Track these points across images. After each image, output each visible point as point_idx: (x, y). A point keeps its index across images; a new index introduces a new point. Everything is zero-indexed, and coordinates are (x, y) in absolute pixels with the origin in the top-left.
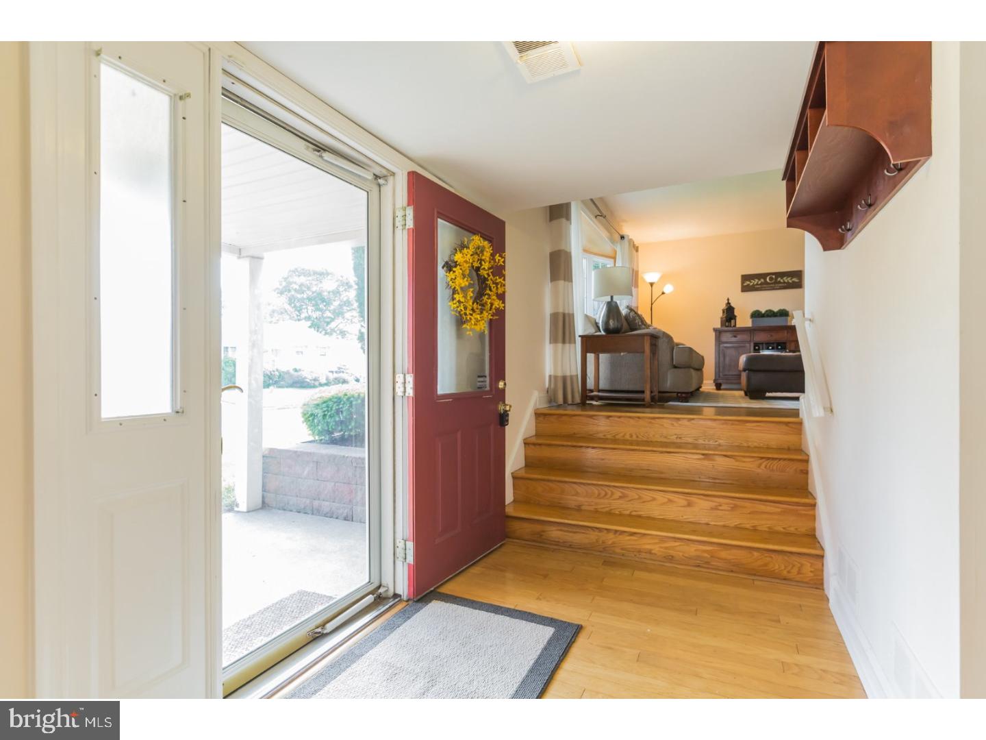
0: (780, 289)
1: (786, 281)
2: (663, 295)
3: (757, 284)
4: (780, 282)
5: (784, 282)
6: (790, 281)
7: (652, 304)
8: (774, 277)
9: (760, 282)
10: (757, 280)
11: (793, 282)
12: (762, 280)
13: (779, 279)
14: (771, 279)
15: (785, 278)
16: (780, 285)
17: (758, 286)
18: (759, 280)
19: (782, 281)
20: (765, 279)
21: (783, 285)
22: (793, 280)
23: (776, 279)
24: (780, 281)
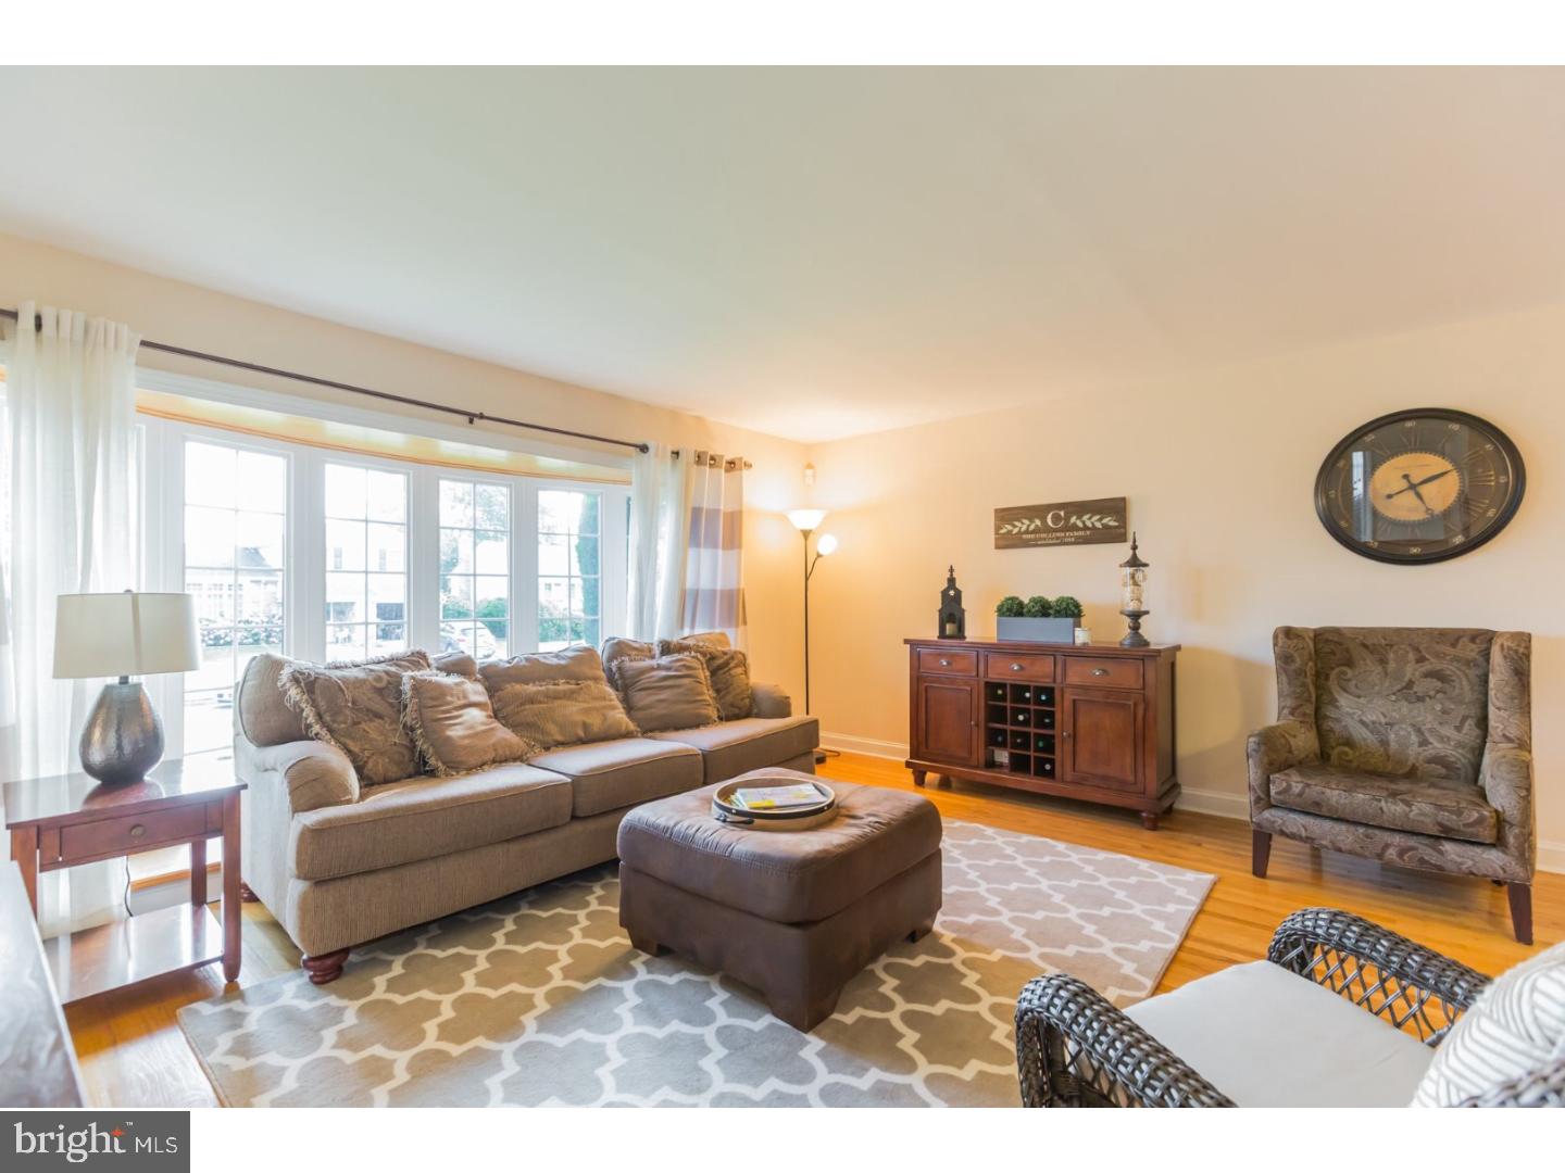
0: (1077, 542)
1: (1089, 524)
2: (820, 559)
3: (1027, 532)
4: (1075, 528)
5: (1086, 528)
6: (1098, 525)
7: (807, 579)
8: (1062, 513)
9: (1032, 527)
10: (1027, 522)
11: (1106, 527)
12: (1038, 522)
13: (1073, 519)
14: (1056, 519)
15: (1085, 517)
16: (1076, 534)
17: (1029, 536)
18: (1031, 521)
19: (1080, 524)
20: (1044, 520)
21: (1081, 533)
22: (1105, 521)
23: (1067, 519)
24: (1075, 525)
